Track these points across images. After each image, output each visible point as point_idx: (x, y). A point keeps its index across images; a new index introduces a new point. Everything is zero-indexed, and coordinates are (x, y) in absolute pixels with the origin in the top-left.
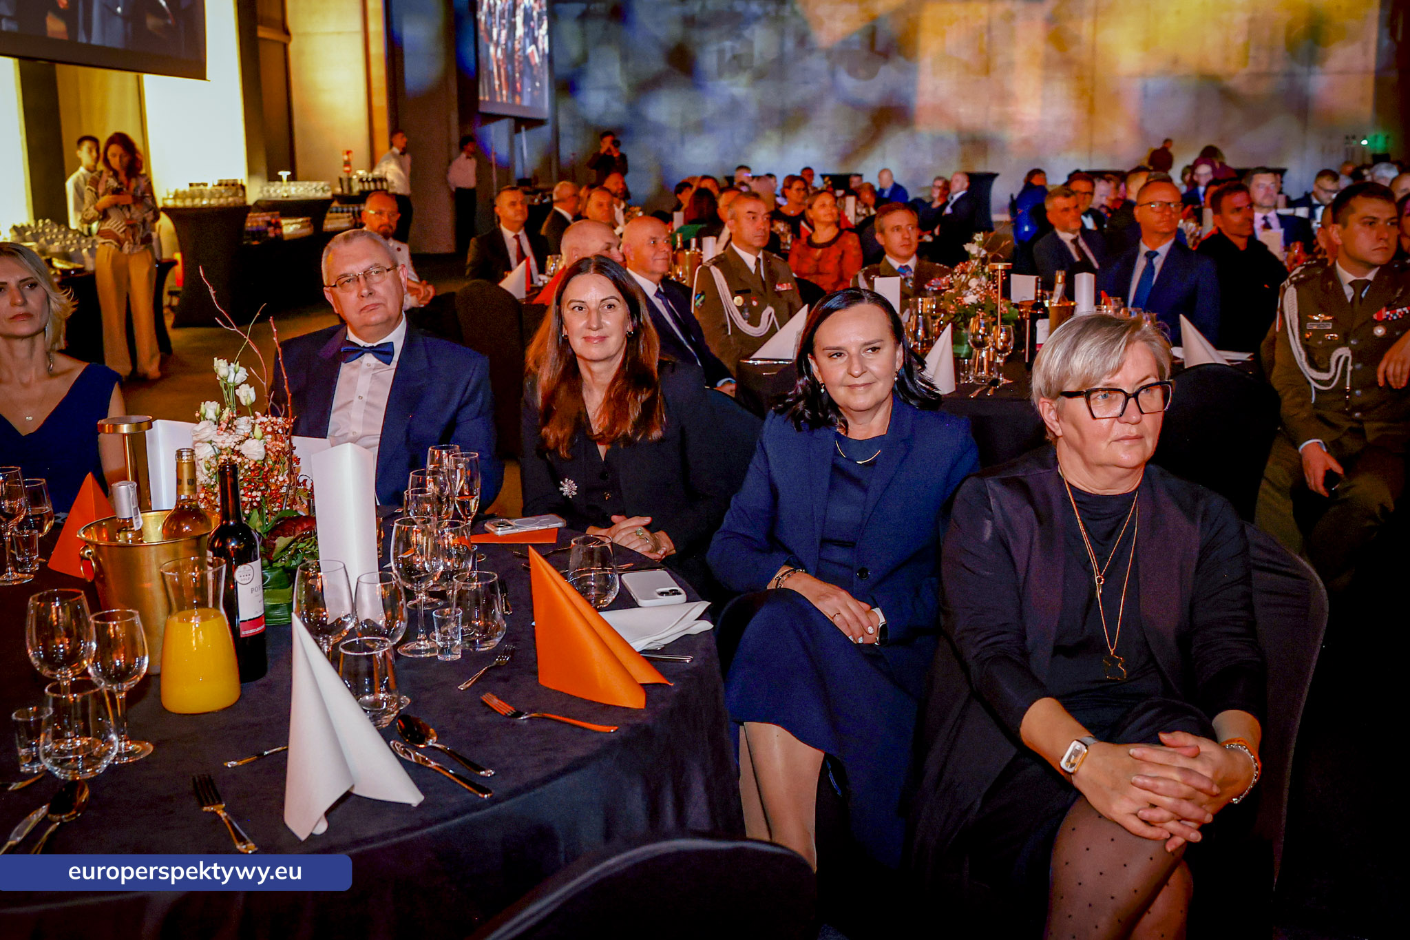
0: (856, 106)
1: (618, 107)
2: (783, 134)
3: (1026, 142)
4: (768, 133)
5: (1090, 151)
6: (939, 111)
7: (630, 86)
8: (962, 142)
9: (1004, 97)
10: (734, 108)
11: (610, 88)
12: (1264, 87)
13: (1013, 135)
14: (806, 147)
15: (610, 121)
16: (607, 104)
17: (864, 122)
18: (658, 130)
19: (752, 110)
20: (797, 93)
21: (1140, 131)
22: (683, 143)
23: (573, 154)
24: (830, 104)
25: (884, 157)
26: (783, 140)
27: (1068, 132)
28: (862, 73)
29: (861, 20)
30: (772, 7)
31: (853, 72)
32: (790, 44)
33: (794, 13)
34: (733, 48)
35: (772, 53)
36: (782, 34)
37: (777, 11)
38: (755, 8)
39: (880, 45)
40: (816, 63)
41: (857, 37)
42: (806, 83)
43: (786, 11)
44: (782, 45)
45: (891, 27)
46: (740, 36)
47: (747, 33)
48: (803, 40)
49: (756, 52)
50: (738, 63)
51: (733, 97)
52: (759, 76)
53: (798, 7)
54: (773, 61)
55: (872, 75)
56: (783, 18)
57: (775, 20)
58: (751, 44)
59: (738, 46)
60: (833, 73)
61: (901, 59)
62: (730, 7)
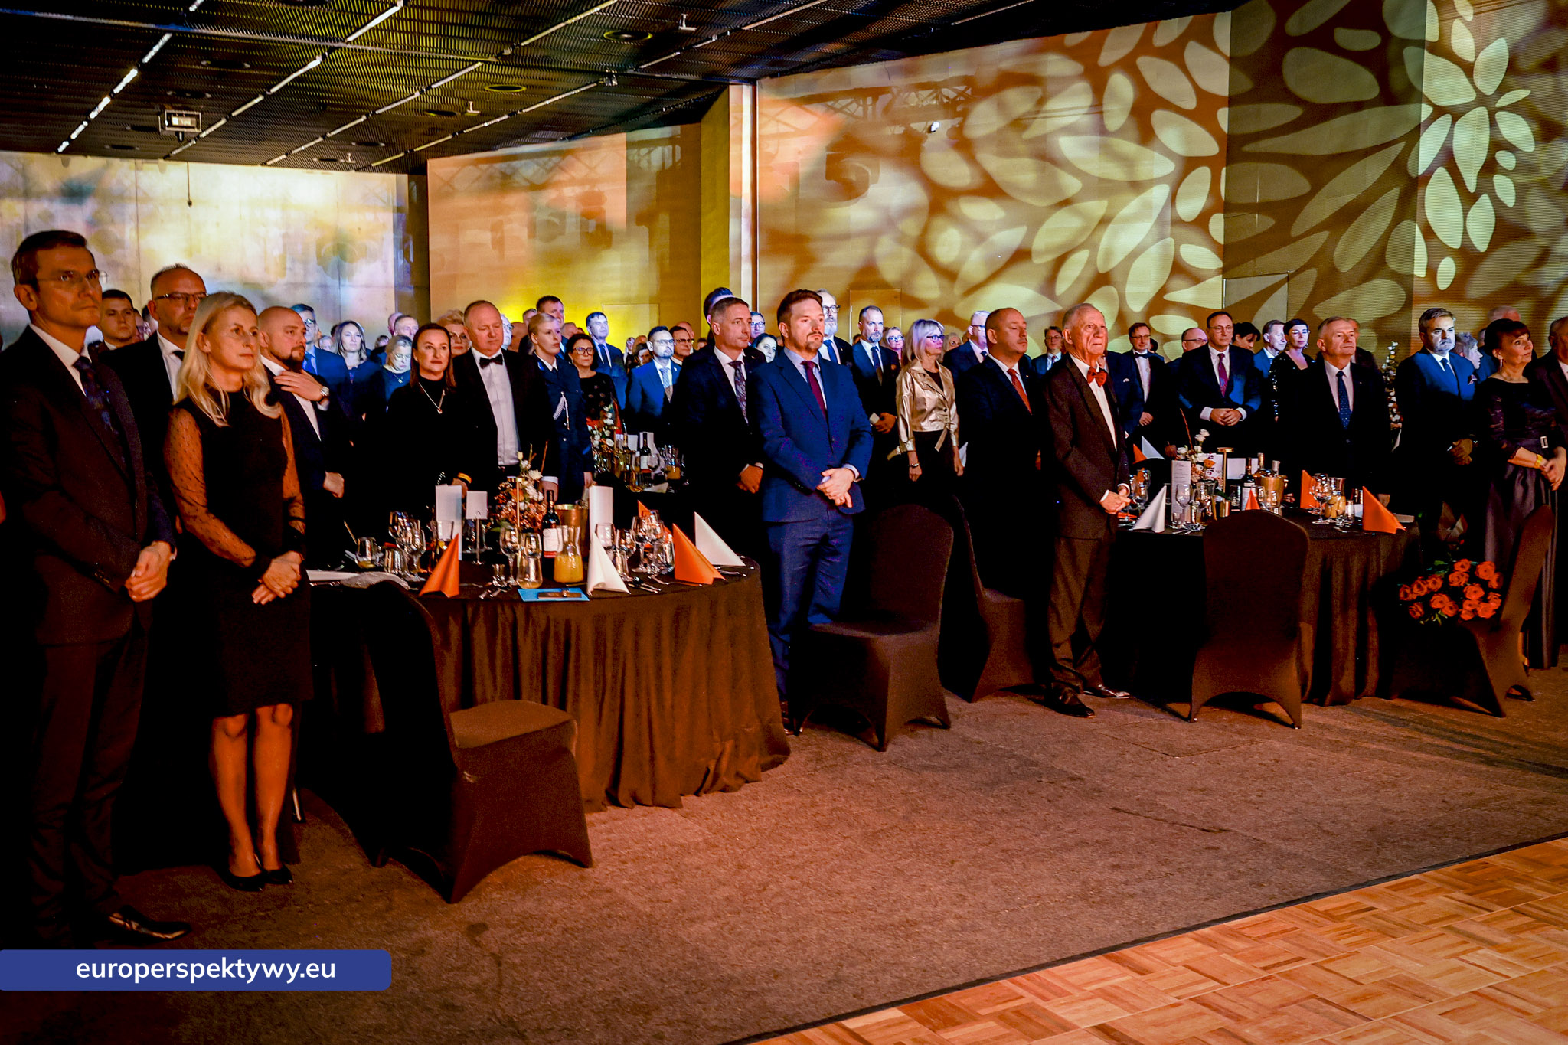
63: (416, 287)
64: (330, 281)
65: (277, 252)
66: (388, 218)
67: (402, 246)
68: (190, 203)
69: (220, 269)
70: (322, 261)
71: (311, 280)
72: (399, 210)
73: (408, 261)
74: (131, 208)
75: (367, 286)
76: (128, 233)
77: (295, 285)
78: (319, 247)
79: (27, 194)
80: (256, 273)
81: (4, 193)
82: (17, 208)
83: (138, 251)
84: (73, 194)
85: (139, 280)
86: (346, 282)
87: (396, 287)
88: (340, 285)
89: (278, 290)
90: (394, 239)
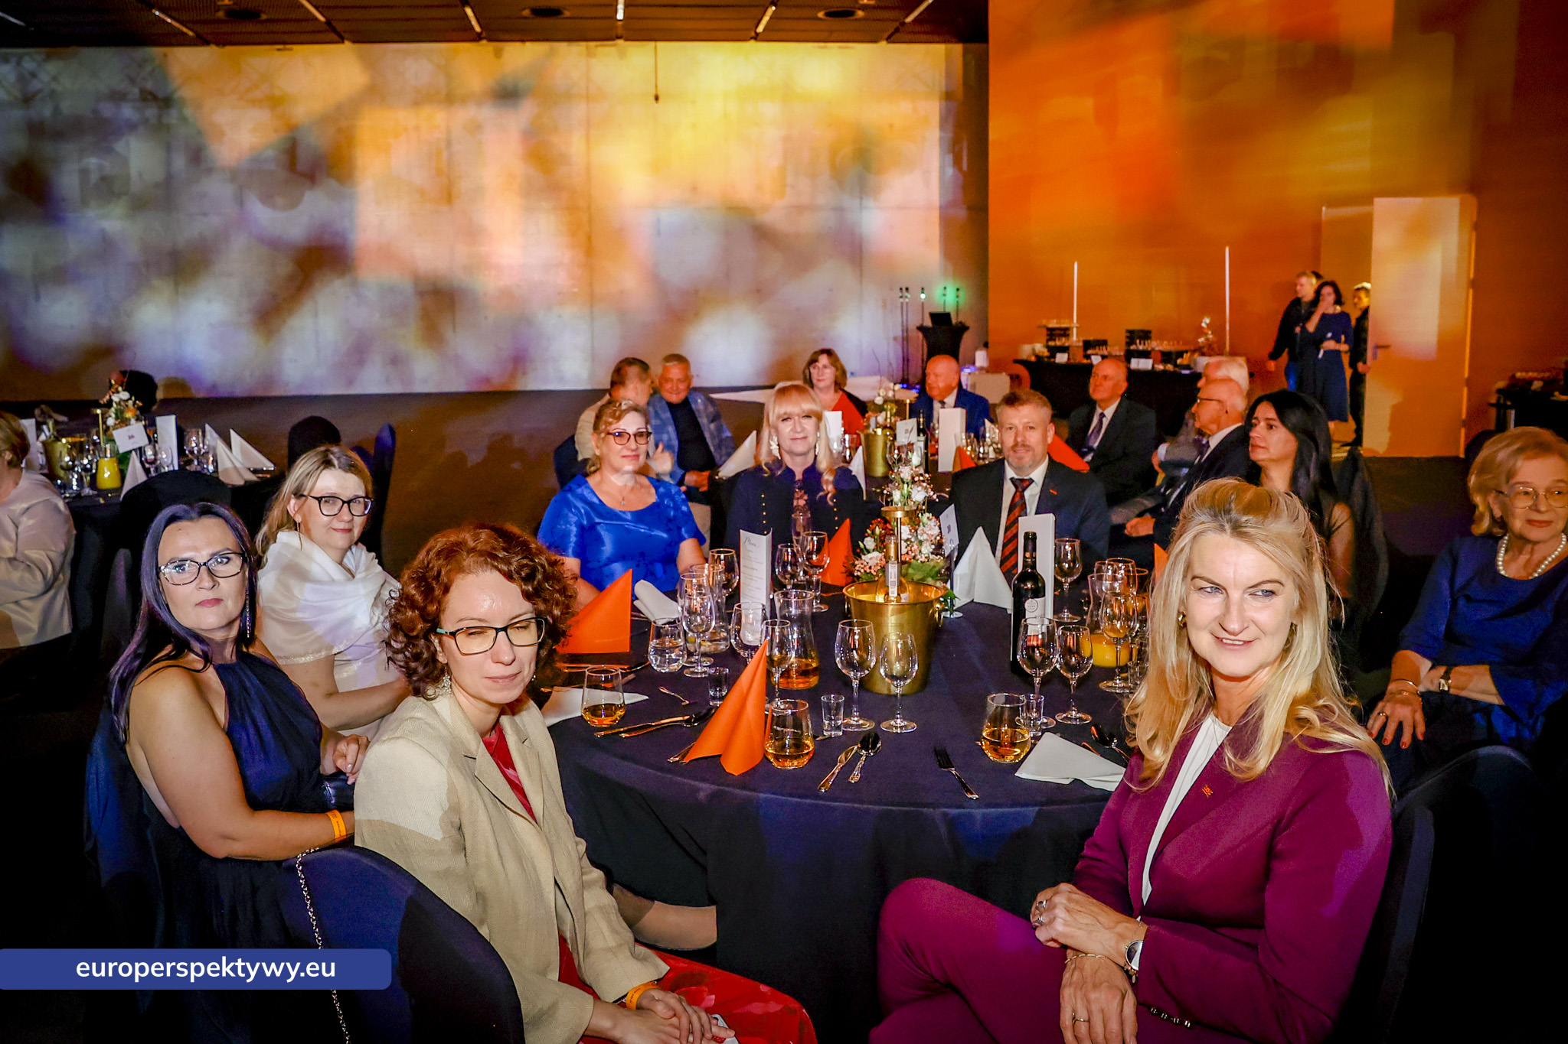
0: (274, 244)
2: (177, 284)
3: (506, 294)
4: (156, 282)
5: (592, 306)
6: (387, 253)
8: (421, 294)
9: (472, 233)
10: (106, 248)
12: (808, 224)
13: (487, 284)
14: (209, 301)
17: (285, 267)
19: (132, 251)
20: (193, 227)
21: (656, 280)
22: (37, 295)
24: (239, 243)
25: (316, 315)
26: (177, 291)
27: (561, 279)
28: (279, 201)
29: (276, 131)
30: (151, 112)
31: (267, 199)
32: (180, 162)
33: (184, 119)
34: (101, 168)
35: (157, 174)
36: (168, 148)
37: (160, 117)
38: (128, 112)
39: (302, 165)
40: (217, 188)
41: (270, 153)
42: (205, 214)
43: (172, 117)
44: (168, 163)
45: (316, 140)
46: (109, 151)
47: (119, 147)
48: (197, 156)
49: (134, 172)
50: (108, 189)
51: (103, 231)
52: (139, 205)
53: (188, 112)
54: (157, 185)
55: (294, 204)
56: (168, 127)
57: (160, 130)
58: (125, 162)
59: (107, 164)
60: (240, 202)
61: (333, 182)
62: (95, 112)
63: (970, 208)
64: (850, 202)
65: (775, 163)
66: (931, 109)
67: (953, 148)
68: (657, 98)
69: (694, 189)
70: (838, 175)
71: (821, 200)
72: (948, 96)
73: (960, 169)
74: (579, 110)
75: (901, 208)
76: (575, 146)
77: (799, 209)
78: (834, 152)
79: (450, 98)
80: (745, 192)
81: (422, 99)
82: (437, 120)
83: (588, 168)
84: (507, 95)
85: (589, 208)
86: (870, 203)
87: (941, 208)
88: (861, 207)
89: (775, 216)
90: (941, 138)
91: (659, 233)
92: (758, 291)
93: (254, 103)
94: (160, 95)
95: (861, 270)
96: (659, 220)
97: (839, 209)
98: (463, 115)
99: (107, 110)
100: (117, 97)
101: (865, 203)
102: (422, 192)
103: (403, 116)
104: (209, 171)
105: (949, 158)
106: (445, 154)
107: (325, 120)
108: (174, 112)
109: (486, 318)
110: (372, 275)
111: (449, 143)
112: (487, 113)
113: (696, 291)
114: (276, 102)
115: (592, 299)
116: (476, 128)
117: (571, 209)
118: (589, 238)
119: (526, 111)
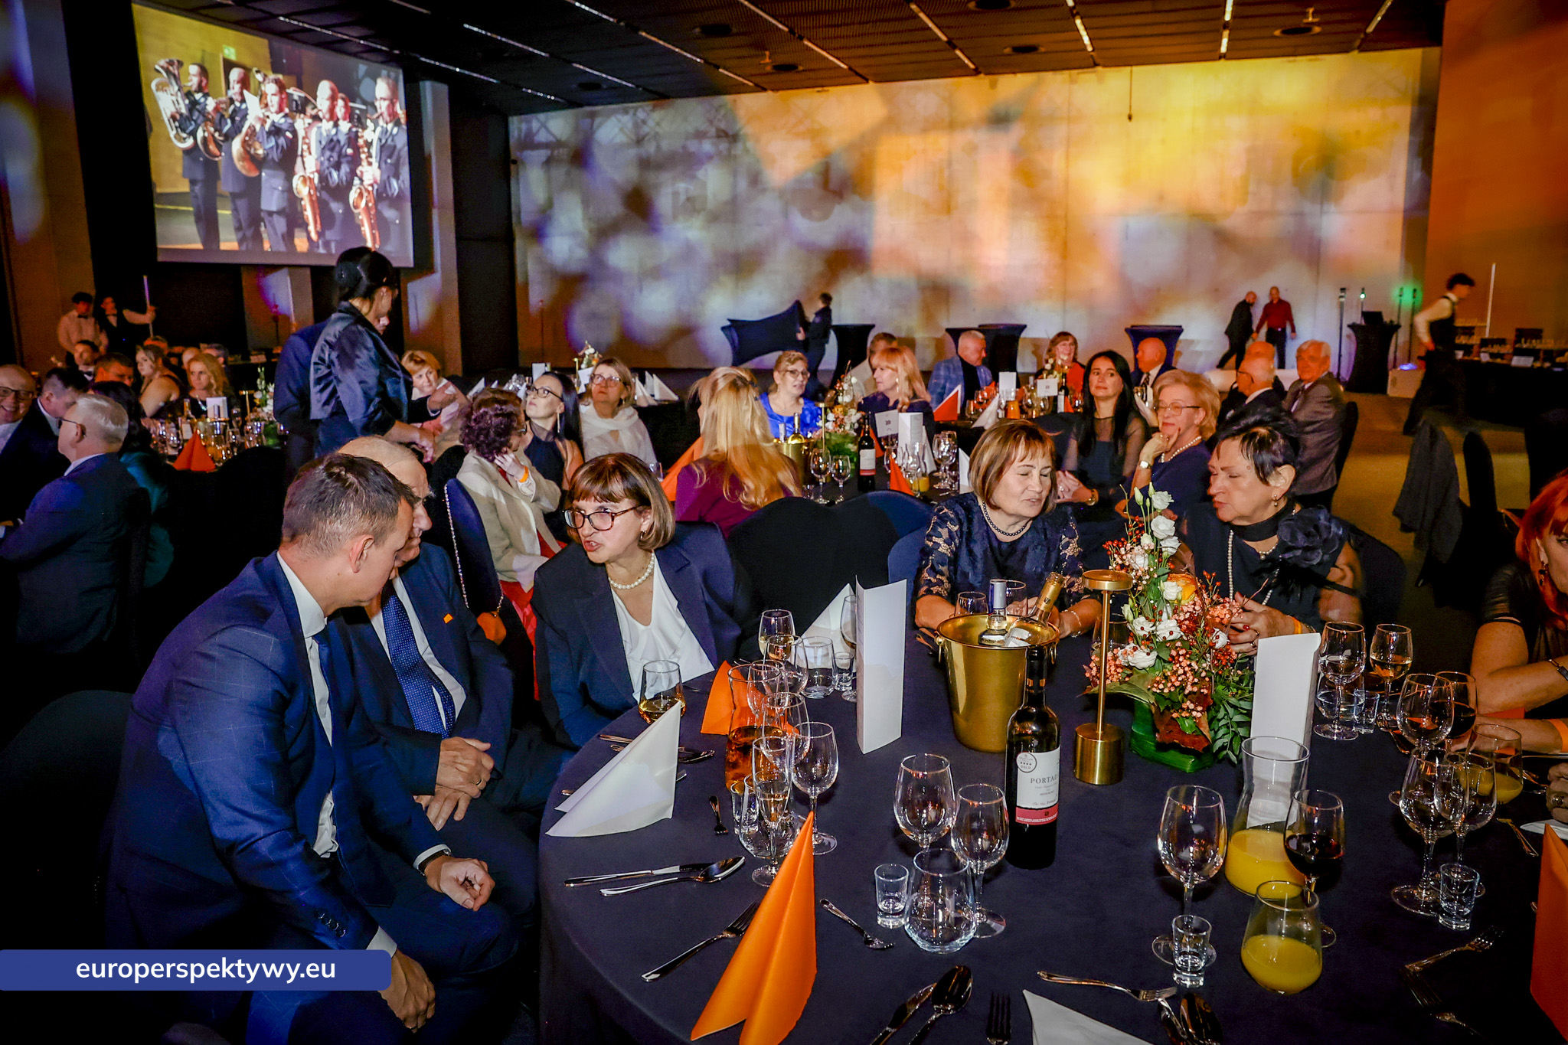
0: (809, 248)
1: (581, 253)
2: (738, 279)
3: (992, 290)
4: (723, 278)
5: (1064, 301)
6: (897, 255)
7: (591, 231)
8: (923, 289)
9: (966, 238)
10: (689, 252)
11: (574, 234)
12: (1268, 228)
13: (976, 282)
14: (761, 294)
15: (575, 267)
16: (570, 249)
17: (818, 267)
18: (617, 276)
19: (706, 254)
20: (751, 235)
21: (1124, 281)
22: (641, 290)
23: (542, 301)
24: (784, 247)
26: (737, 285)
27: (1039, 278)
28: (815, 213)
29: (814, 157)
30: (723, 146)
31: (806, 213)
32: (743, 184)
33: (747, 151)
34: (687, 190)
35: (725, 194)
36: (735, 174)
37: (729, 150)
38: (707, 146)
39: (834, 184)
40: (769, 204)
41: (809, 175)
42: (759, 225)
43: (738, 149)
44: (734, 186)
45: (844, 164)
46: (693, 177)
47: (700, 174)
48: (755, 179)
49: (710, 196)
50: (692, 206)
51: (687, 241)
52: (714, 218)
53: (750, 144)
54: (726, 203)
55: (826, 216)
56: (735, 157)
57: (728, 159)
58: (704, 185)
59: (691, 187)
60: (786, 214)
61: (856, 198)
62: (684, 147)
64: (1308, 207)
65: (1238, 173)
66: (1404, 115)
67: (1420, 153)
68: (1130, 118)
69: (1161, 198)
70: (1299, 181)
71: (1282, 206)
74: (1061, 131)
75: (1363, 212)
76: (1056, 163)
77: (1259, 215)
78: (1297, 160)
79: (952, 125)
80: (1209, 201)
81: (930, 126)
82: (941, 142)
83: (1067, 182)
84: (999, 120)
85: (1066, 216)
86: (1332, 208)
87: (1405, 211)
88: (1322, 213)
89: (1236, 220)
90: (1411, 143)
91: (1127, 238)
92: (1217, 290)
93: (799, 135)
94: (731, 133)
95: (1318, 273)
96: (1127, 226)
97: (1300, 215)
98: (962, 138)
99: (693, 146)
100: (700, 135)
101: (1326, 207)
102: (926, 205)
103: (913, 142)
104: (764, 190)
105: (1418, 162)
106: (946, 173)
107: (852, 147)
108: (739, 146)
109: (974, 310)
110: (885, 273)
111: (950, 163)
112: (982, 137)
113: (1159, 290)
114: (815, 134)
115: (1065, 296)
116: (972, 149)
117: (1051, 217)
118: (1065, 243)
119: (1016, 132)
